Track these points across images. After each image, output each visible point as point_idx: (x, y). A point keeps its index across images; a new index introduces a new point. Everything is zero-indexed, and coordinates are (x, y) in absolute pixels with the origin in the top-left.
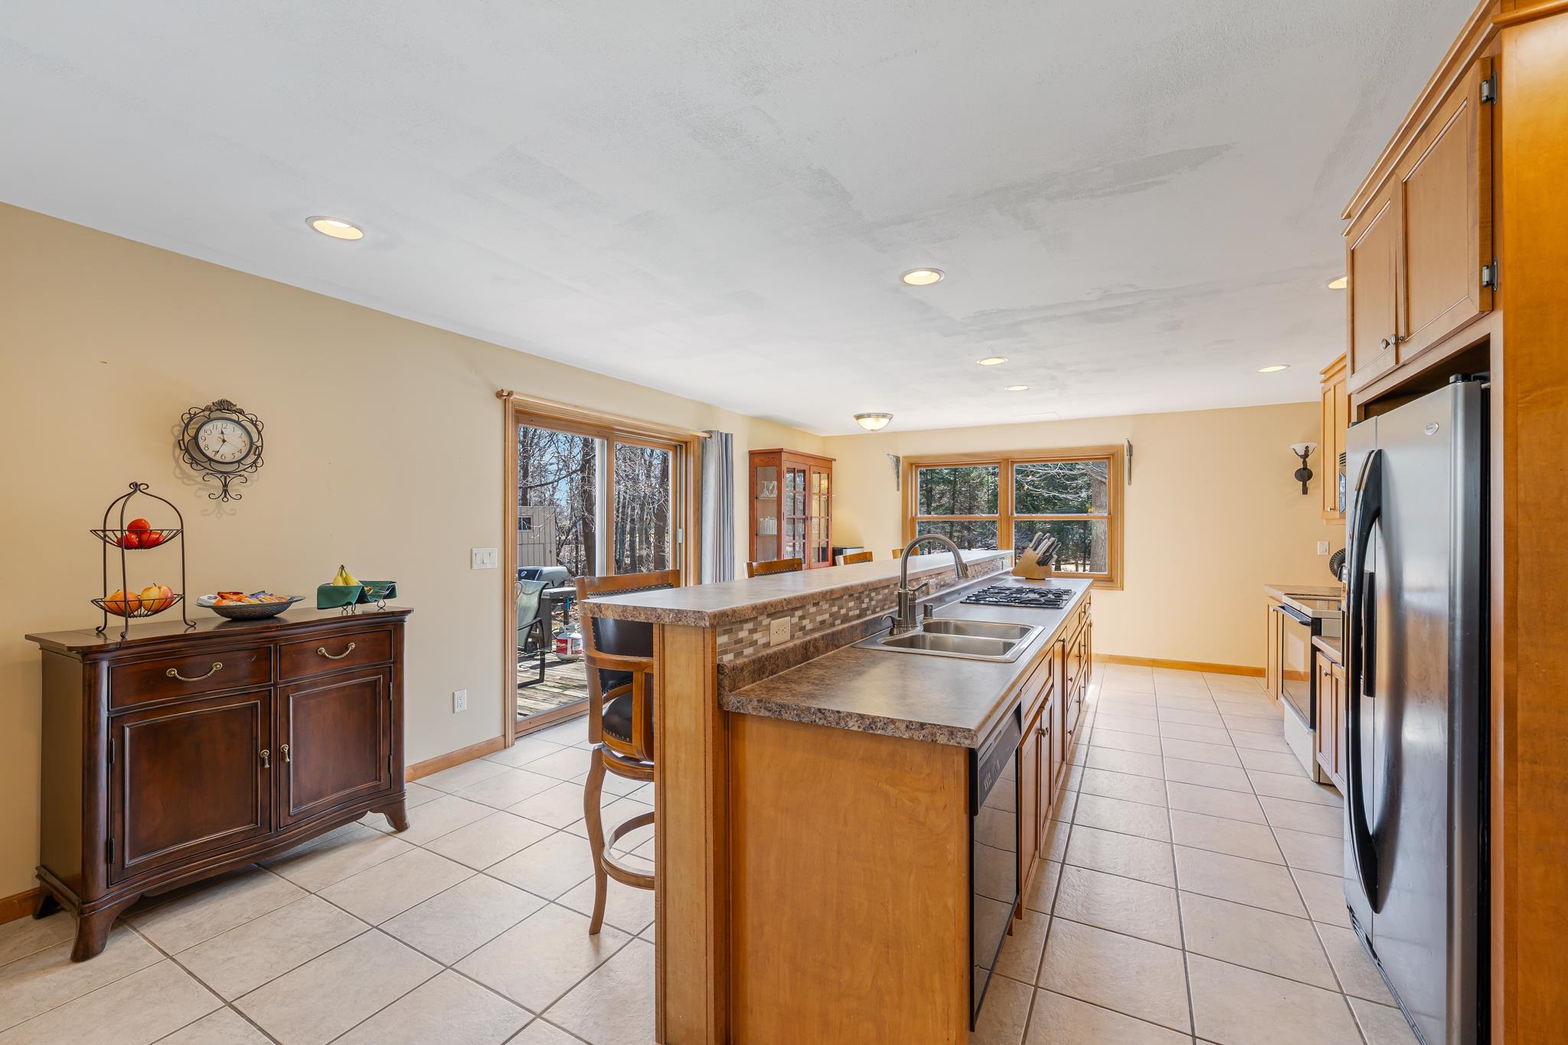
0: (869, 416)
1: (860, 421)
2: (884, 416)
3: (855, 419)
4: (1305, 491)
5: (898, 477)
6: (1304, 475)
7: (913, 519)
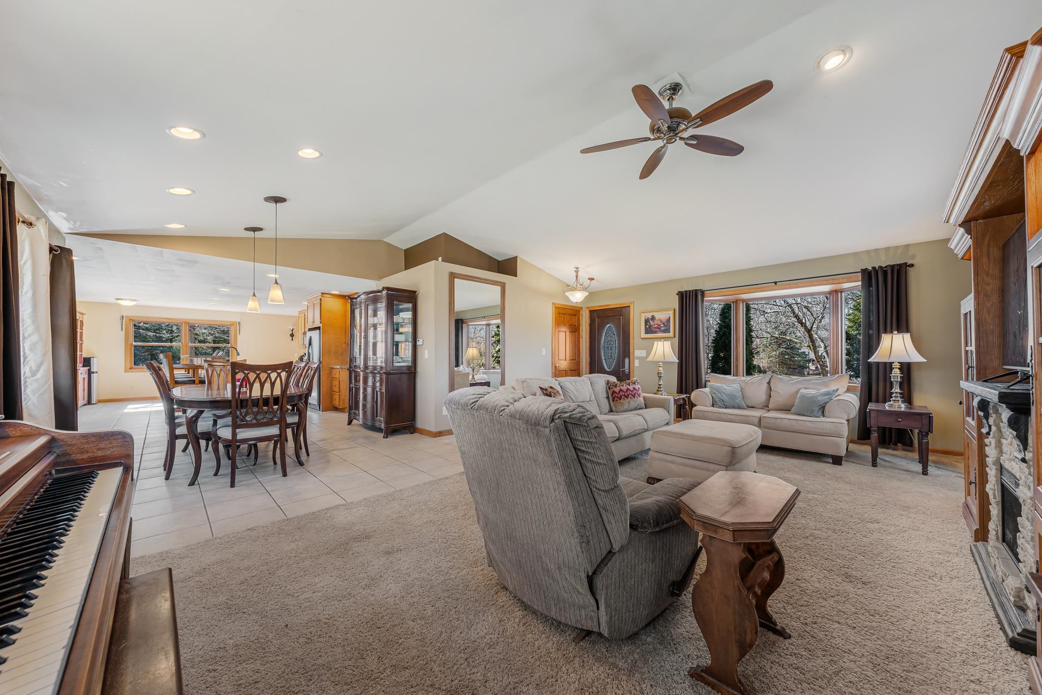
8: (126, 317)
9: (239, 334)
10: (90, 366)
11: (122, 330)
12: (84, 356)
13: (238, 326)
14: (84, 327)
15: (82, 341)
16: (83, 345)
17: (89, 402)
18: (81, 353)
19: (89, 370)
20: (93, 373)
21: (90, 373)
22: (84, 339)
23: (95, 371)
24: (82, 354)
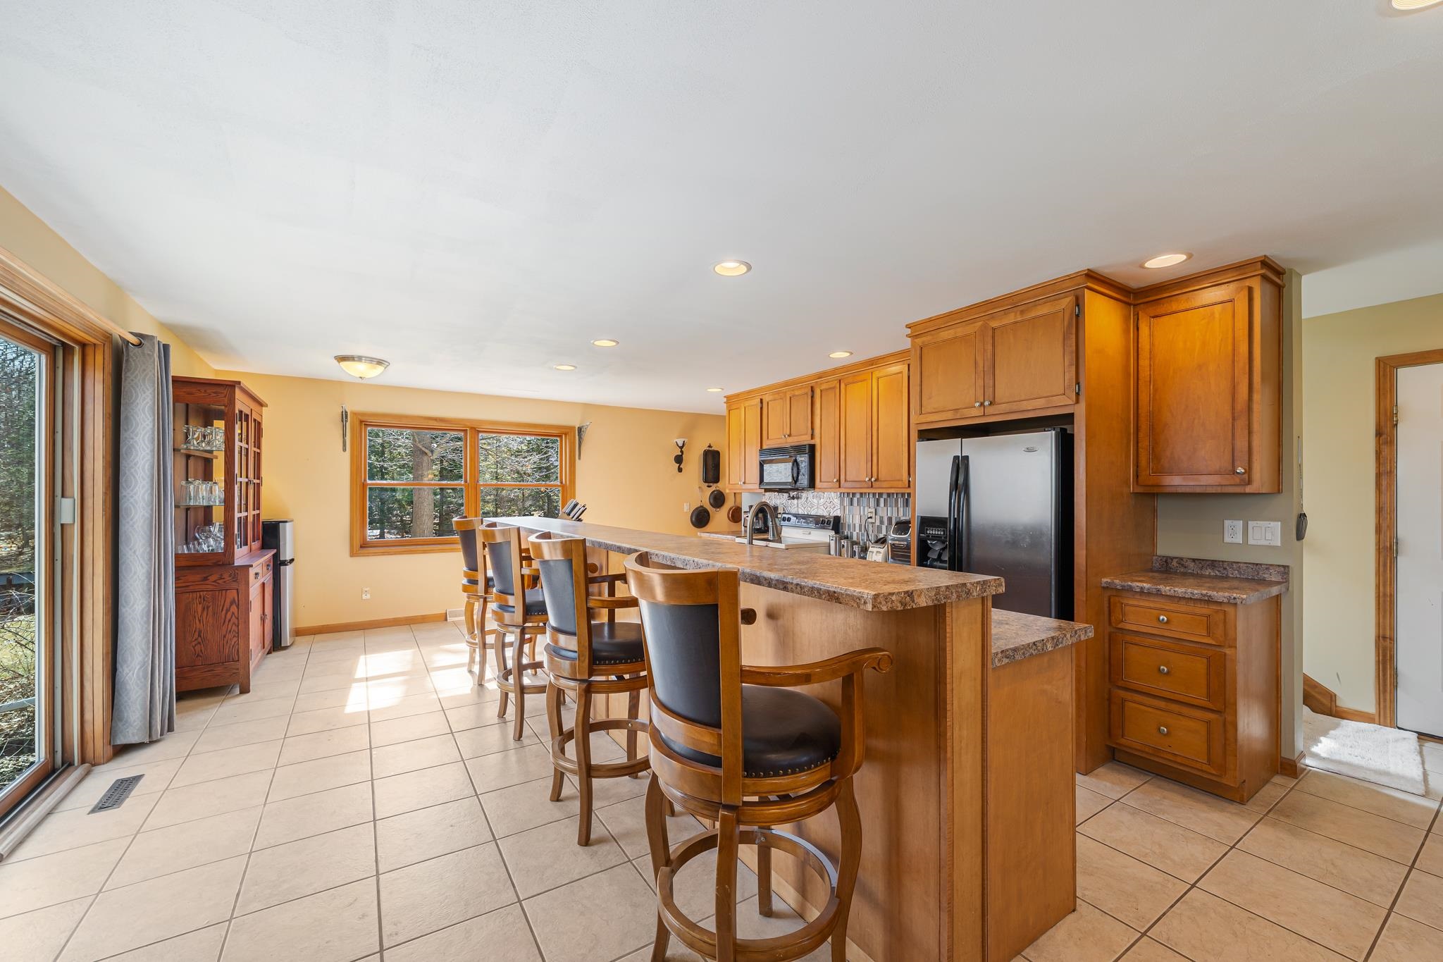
0: (360, 359)
1: (344, 364)
2: (380, 362)
3: (336, 362)
4: (680, 470)
5: (344, 435)
6: (679, 459)
7: (364, 485)
8: (355, 414)
9: (579, 458)
10: (277, 546)
11: (344, 450)
12: (263, 518)
13: (577, 437)
14: (264, 441)
15: (258, 478)
16: (263, 489)
17: (276, 645)
18: (257, 512)
19: (276, 556)
20: (284, 563)
21: (278, 565)
22: (263, 474)
23: (288, 558)
24: (258, 515)
